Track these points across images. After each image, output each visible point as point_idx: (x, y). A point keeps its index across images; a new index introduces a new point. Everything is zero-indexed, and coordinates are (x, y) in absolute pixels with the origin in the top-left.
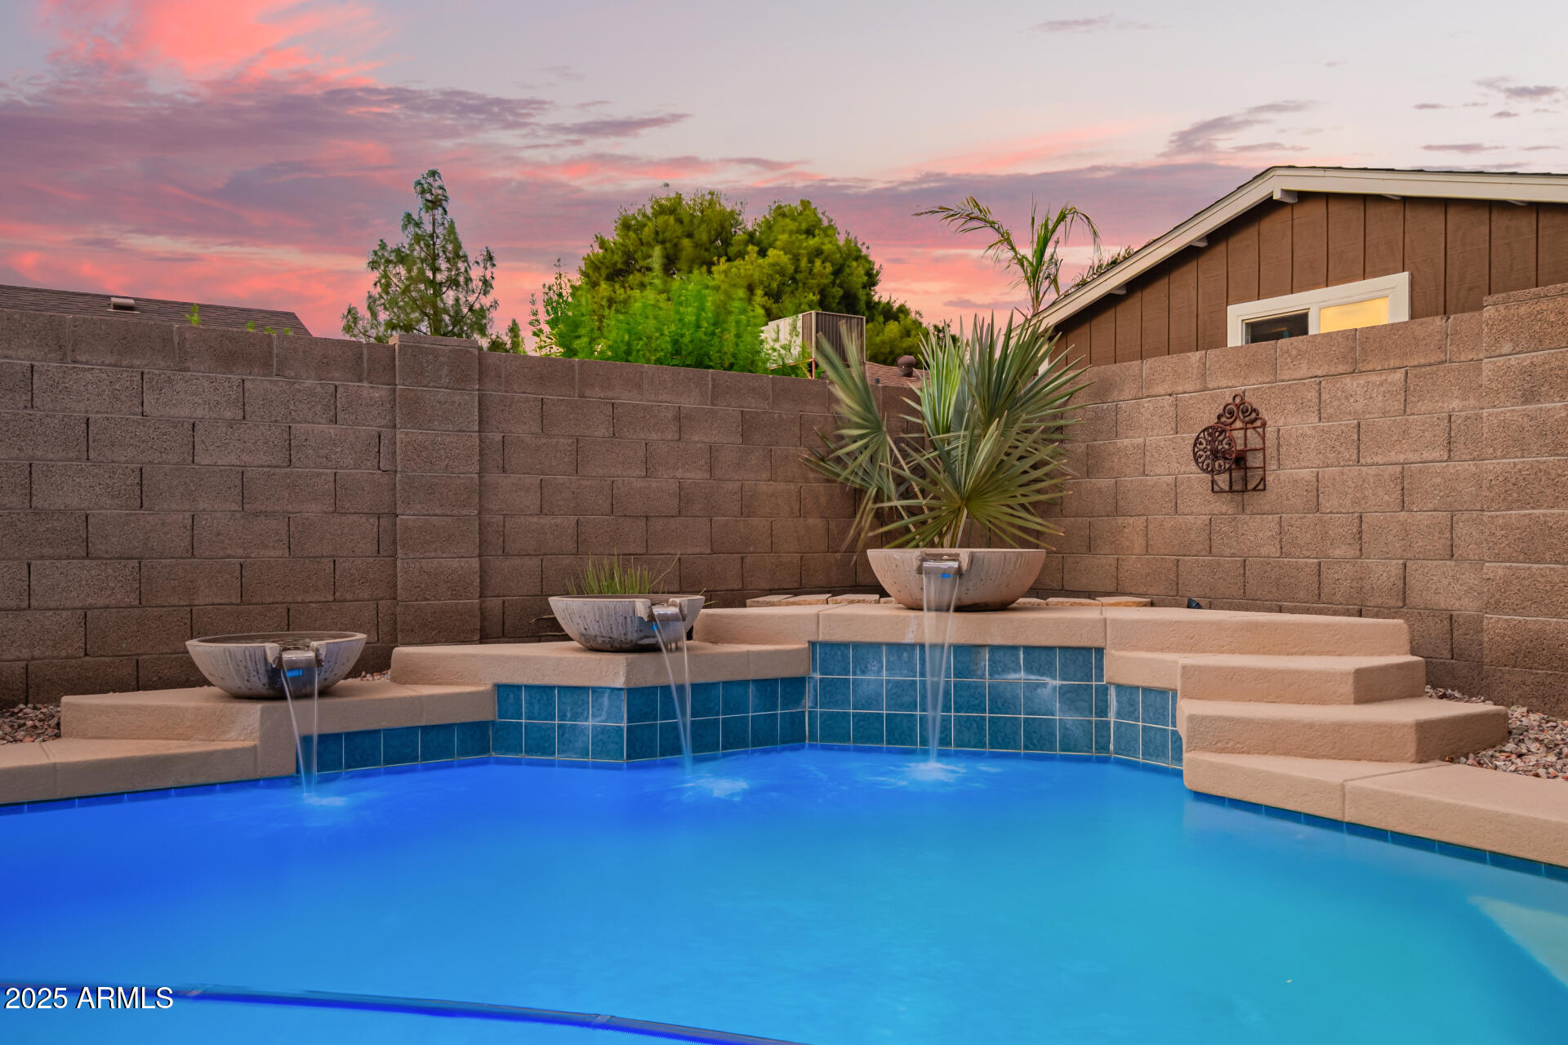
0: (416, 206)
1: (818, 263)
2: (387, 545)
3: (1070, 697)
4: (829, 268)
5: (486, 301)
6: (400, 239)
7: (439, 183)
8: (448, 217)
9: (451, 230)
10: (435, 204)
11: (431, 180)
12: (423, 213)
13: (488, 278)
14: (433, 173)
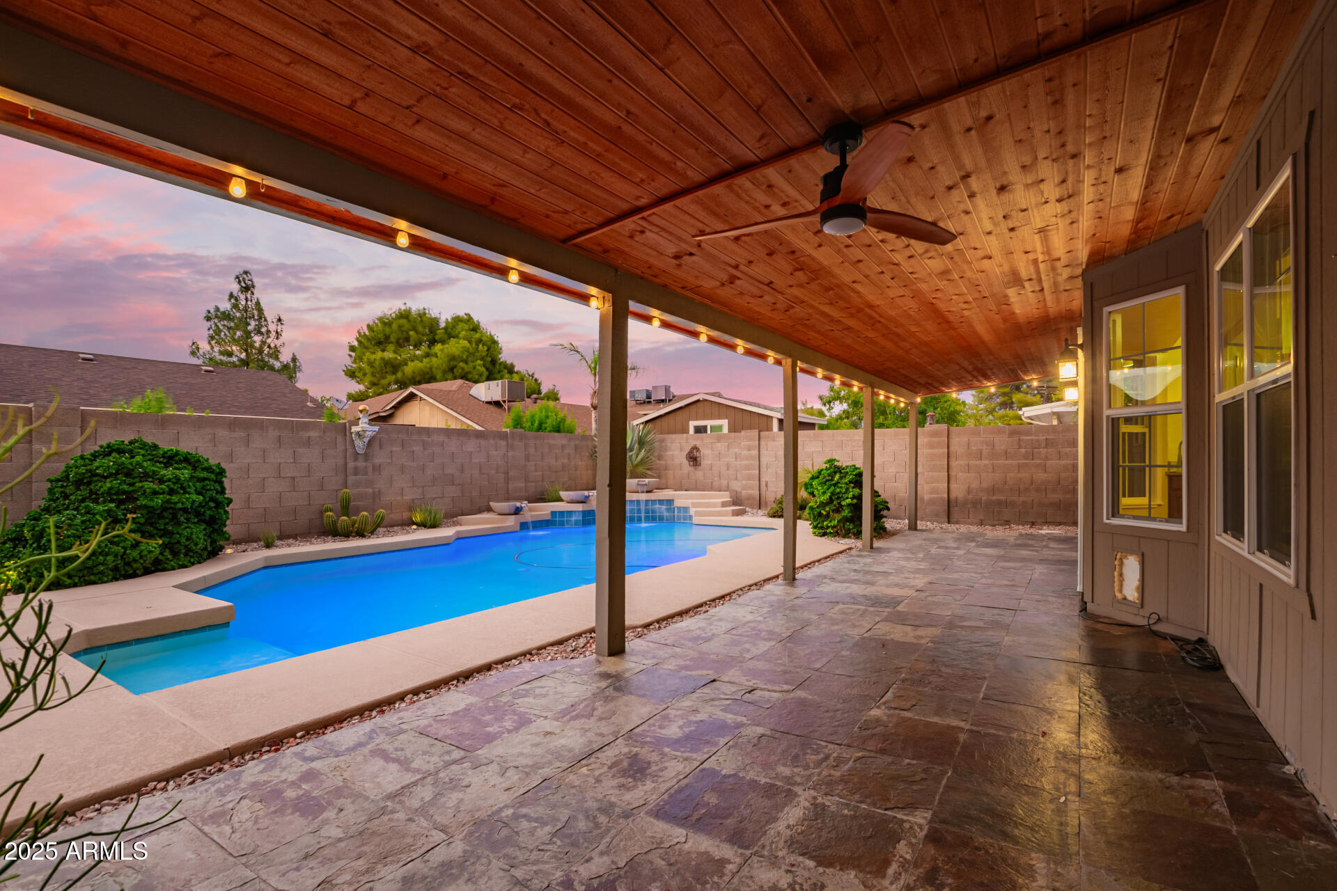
0: (235, 287)
1: (481, 346)
2: (507, 481)
3: (668, 510)
4: (486, 348)
5: (278, 343)
6: (226, 306)
7: (250, 278)
8: (255, 296)
9: (258, 303)
10: (247, 289)
11: (245, 276)
12: (240, 294)
13: (279, 331)
14: (246, 273)
